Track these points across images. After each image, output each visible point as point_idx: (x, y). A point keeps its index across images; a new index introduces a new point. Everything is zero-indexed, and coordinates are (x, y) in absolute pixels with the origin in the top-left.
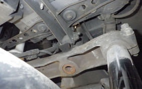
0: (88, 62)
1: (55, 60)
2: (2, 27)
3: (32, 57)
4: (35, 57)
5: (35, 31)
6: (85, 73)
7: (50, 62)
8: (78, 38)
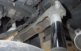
0: (46, 24)
1: (31, 28)
2: (1, 21)
3: (20, 30)
4: (21, 29)
5: (17, 16)
6: (47, 29)
7: (29, 29)
8: (38, 13)
